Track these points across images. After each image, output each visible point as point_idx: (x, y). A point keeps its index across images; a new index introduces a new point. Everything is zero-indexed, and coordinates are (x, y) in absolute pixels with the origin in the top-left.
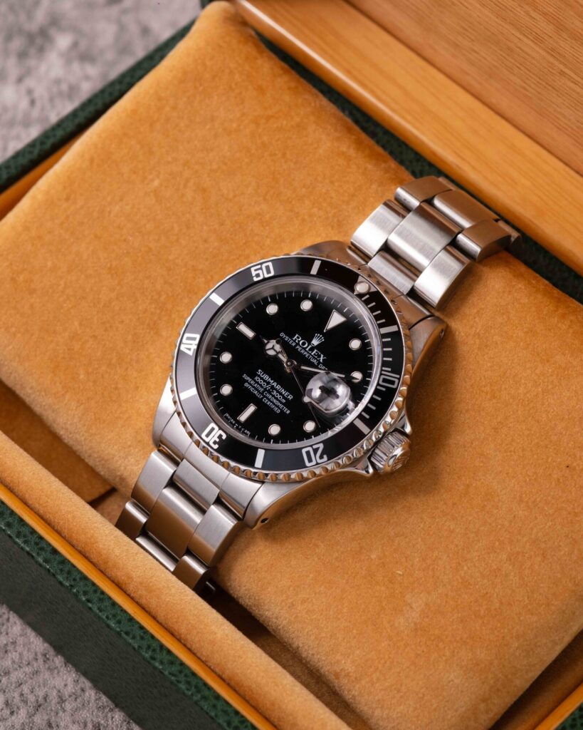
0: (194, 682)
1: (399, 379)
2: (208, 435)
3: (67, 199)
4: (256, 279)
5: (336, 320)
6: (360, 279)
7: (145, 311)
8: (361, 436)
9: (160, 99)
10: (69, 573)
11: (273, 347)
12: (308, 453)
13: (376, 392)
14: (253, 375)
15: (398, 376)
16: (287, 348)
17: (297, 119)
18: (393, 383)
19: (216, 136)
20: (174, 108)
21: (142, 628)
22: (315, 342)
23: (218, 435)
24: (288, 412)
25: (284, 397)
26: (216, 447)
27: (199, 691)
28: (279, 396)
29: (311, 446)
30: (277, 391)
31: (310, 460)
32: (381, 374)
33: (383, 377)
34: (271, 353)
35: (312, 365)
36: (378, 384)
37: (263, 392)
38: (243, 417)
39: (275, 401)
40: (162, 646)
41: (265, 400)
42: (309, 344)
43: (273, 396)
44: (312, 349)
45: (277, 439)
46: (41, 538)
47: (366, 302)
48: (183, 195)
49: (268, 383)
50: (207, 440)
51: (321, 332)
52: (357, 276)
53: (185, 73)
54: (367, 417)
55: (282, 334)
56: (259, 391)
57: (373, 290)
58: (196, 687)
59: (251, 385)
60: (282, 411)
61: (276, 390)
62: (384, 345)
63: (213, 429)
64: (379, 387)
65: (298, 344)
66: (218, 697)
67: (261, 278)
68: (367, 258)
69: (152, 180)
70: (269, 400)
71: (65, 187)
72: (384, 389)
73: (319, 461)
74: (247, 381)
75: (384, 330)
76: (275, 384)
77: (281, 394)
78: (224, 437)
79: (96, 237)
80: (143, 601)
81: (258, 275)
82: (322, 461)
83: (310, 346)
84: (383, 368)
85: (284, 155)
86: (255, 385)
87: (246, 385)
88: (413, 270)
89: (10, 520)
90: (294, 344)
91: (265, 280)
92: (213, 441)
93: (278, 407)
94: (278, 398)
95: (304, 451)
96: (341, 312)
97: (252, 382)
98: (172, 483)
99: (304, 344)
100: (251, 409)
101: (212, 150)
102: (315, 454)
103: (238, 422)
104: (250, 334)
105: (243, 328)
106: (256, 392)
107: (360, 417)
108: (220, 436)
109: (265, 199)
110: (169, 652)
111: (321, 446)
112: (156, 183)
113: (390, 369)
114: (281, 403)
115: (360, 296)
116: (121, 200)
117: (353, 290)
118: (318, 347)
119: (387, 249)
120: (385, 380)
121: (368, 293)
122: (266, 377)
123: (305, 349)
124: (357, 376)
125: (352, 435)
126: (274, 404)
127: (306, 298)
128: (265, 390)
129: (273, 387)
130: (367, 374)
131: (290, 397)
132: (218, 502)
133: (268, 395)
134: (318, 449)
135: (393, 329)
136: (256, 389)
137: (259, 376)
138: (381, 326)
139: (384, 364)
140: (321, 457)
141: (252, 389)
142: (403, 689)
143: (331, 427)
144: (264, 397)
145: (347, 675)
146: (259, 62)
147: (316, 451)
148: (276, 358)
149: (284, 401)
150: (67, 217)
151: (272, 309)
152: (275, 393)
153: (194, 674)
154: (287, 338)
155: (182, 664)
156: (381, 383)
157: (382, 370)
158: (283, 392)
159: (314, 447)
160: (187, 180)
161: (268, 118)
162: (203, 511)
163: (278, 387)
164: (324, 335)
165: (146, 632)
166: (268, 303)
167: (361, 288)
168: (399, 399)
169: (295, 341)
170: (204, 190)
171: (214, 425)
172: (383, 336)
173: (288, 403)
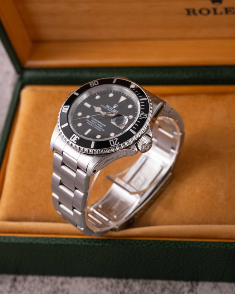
1: (147, 116)
2: (72, 139)
5: (123, 99)
8: (133, 135)
11: (98, 109)
12: (112, 142)
13: (138, 120)
15: (147, 114)
16: (103, 110)
18: (145, 117)
22: (114, 107)
23: (76, 138)
24: (104, 130)
25: (102, 126)
28: (100, 126)
29: (113, 139)
30: (100, 124)
31: (112, 144)
32: (140, 114)
33: (141, 115)
34: (97, 111)
36: (139, 117)
37: (94, 125)
38: (86, 133)
39: (99, 127)
41: (95, 127)
42: (112, 107)
43: (98, 126)
44: (113, 109)
47: (134, 91)
49: (96, 122)
50: (72, 140)
51: (117, 103)
52: (130, 83)
54: (135, 128)
56: (92, 124)
59: (89, 122)
60: (101, 130)
62: (141, 104)
63: (74, 136)
64: (139, 118)
65: (108, 108)
67: (93, 85)
70: (96, 127)
72: (141, 119)
73: (116, 144)
74: (88, 121)
76: (99, 122)
77: (101, 125)
78: (79, 138)
82: (117, 144)
83: (112, 109)
84: (141, 112)
86: (91, 123)
87: (88, 123)
90: (106, 108)
92: (74, 140)
93: (100, 129)
95: (110, 141)
96: (124, 96)
97: (90, 122)
99: (110, 108)
100: (89, 130)
102: (114, 142)
103: (84, 134)
104: (89, 106)
105: (86, 104)
106: (91, 125)
107: (132, 128)
111: (117, 139)
113: (144, 112)
114: (101, 127)
115: (132, 89)
117: (129, 87)
118: (116, 109)
120: (141, 116)
121: (135, 88)
122: (95, 120)
123: (110, 109)
124: (131, 117)
125: (129, 135)
126: (98, 128)
127: (111, 92)
128: (95, 124)
129: (98, 123)
130: (135, 116)
131: (105, 126)
134: (116, 140)
135: (145, 99)
136: (91, 124)
137: (93, 119)
138: (140, 98)
139: (141, 110)
141: (90, 124)
147: (115, 141)
148: (99, 113)
149: (102, 127)
151: (98, 97)
152: (99, 125)
154: (103, 106)
156: (140, 116)
157: (140, 112)
158: (102, 124)
159: (114, 139)
163: (100, 123)
164: (118, 104)
166: (96, 95)
167: (132, 86)
168: (147, 123)
169: (106, 107)
171: (74, 135)
172: (140, 101)
173: (104, 128)
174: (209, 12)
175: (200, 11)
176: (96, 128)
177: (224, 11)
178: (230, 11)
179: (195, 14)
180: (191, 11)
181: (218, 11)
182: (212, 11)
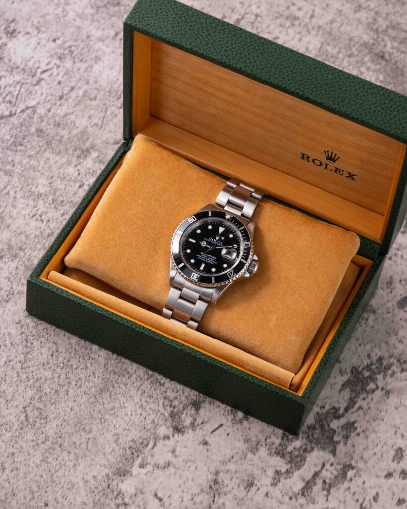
0: (212, 359)
1: (250, 243)
2: (193, 277)
3: (110, 214)
4: (191, 223)
5: (221, 229)
6: (226, 214)
7: (150, 245)
8: (244, 264)
9: (133, 173)
10: (157, 335)
11: (204, 244)
12: (229, 274)
13: (244, 249)
14: (200, 254)
16: (208, 243)
17: (183, 169)
18: (249, 245)
19: (156, 181)
20: (139, 174)
21: (188, 347)
22: (217, 238)
24: (216, 263)
26: (197, 280)
27: (214, 361)
29: (229, 272)
30: (210, 257)
31: (230, 276)
33: (244, 244)
34: (204, 245)
35: (219, 246)
37: (205, 259)
38: (202, 268)
40: (197, 351)
42: (215, 239)
43: (209, 259)
44: (217, 241)
45: (215, 273)
46: (144, 327)
47: (231, 221)
48: (151, 203)
49: (206, 256)
51: (218, 234)
52: (224, 213)
53: (139, 161)
54: (245, 258)
55: (205, 239)
57: (232, 216)
58: (213, 360)
60: (214, 264)
62: (242, 233)
63: (194, 275)
64: (244, 247)
65: (211, 240)
66: (221, 362)
67: (193, 222)
68: (223, 207)
69: (138, 200)
71: (108, 210)
72: (246, 248)
73: (233, 276)
74: (198, 257)
75: (240, 229)
76: (209, 255)
78: (199, 276)
79: (125, 224)
80: (184, 339)
81: (191, 221)
85: (182, 182)
86: (202, 257)
88: (240, 208)
89: (131, 323)
91: (194, 222)
92: (195, 278)
93: (212, 262)
94: (211, 259)
95: (227, 274)
96: (222, 226)
98: (181, 297)
99: (213, 240)
100: (203, 266)
101: (156, 186)
103: (201, 271)
104: (194, 241)
105: (191, 240)
107: (242, 258)
108: (197, 276)
109: (179, 198)
110: (200, 352)
111: (232, 271)
112: (140, 201)
113: (246, 241)
115: (228, 219)
116: (130, 209)
117: (225, 218)
119: (229, 203)
120: (246, 245)
121: (231, 218)
122: (205, 254)
124: (235, 246)
125: (241, 266)
126: (210, 262)
127: (209, 224)
129: (208, 257)
130: (238, 245)
131: (215, 258)
132: (200, 299)
133: (207, 259)
135: (243, 227)
136: (203, 259)
137: (202, 254)
138: (238, 228)
139: (244, 239)
140: (234, 274)
141: (201, 259)
142: (278, 345)
143: (233, 265)
145: (257, 346)
146: (163, 152)
147: (231, 273)
148: (206, 247)
150: (112, 220)
151: (199, 231)
153: (211, 357)
154: (207, 239)
155: (205, 355)
157: (244, 242)
158: (213, 258)
160: (151, 198)
161: (172, 171)
162: (194, 304)
165: (190, 348)
166: (197, 230)
167: (228, 217)
168: (252, 250)
170: (157, 200)
171: (193, 273)
172: (240, 231)
173: (215, 261)
176: (208, 262)
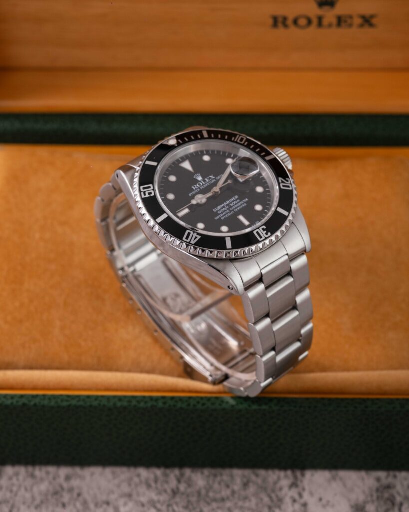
26: (269, 234)
28: (234, 203)
30: (231, 203)
37: (229, 210)
39: (237, 205)
43: (234, 206)
49: (224, 207)
61: (229, 204)
70: (235, 208)
77: (233, 202)
86: (224, 214)
97: (221, 215)
100: (241, 218)
118: (204, 178)
126: (239, 206)
129: (227, 205)
133: (232, 208)
144: (233, 210)
152: (232, 205)
163: (228, 202)
174: (309, 22)
175: (295, 22)
176: (238, 209)
177: (334, 21)
178: (345, 22)
179: (285, 25)
180: (280, 20)
181: (325, 22)
182: (315, 21)
